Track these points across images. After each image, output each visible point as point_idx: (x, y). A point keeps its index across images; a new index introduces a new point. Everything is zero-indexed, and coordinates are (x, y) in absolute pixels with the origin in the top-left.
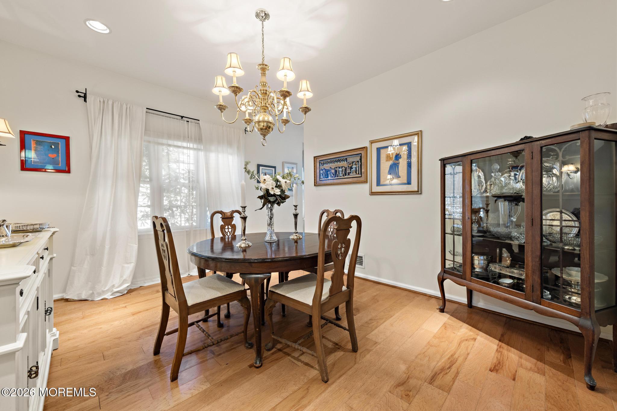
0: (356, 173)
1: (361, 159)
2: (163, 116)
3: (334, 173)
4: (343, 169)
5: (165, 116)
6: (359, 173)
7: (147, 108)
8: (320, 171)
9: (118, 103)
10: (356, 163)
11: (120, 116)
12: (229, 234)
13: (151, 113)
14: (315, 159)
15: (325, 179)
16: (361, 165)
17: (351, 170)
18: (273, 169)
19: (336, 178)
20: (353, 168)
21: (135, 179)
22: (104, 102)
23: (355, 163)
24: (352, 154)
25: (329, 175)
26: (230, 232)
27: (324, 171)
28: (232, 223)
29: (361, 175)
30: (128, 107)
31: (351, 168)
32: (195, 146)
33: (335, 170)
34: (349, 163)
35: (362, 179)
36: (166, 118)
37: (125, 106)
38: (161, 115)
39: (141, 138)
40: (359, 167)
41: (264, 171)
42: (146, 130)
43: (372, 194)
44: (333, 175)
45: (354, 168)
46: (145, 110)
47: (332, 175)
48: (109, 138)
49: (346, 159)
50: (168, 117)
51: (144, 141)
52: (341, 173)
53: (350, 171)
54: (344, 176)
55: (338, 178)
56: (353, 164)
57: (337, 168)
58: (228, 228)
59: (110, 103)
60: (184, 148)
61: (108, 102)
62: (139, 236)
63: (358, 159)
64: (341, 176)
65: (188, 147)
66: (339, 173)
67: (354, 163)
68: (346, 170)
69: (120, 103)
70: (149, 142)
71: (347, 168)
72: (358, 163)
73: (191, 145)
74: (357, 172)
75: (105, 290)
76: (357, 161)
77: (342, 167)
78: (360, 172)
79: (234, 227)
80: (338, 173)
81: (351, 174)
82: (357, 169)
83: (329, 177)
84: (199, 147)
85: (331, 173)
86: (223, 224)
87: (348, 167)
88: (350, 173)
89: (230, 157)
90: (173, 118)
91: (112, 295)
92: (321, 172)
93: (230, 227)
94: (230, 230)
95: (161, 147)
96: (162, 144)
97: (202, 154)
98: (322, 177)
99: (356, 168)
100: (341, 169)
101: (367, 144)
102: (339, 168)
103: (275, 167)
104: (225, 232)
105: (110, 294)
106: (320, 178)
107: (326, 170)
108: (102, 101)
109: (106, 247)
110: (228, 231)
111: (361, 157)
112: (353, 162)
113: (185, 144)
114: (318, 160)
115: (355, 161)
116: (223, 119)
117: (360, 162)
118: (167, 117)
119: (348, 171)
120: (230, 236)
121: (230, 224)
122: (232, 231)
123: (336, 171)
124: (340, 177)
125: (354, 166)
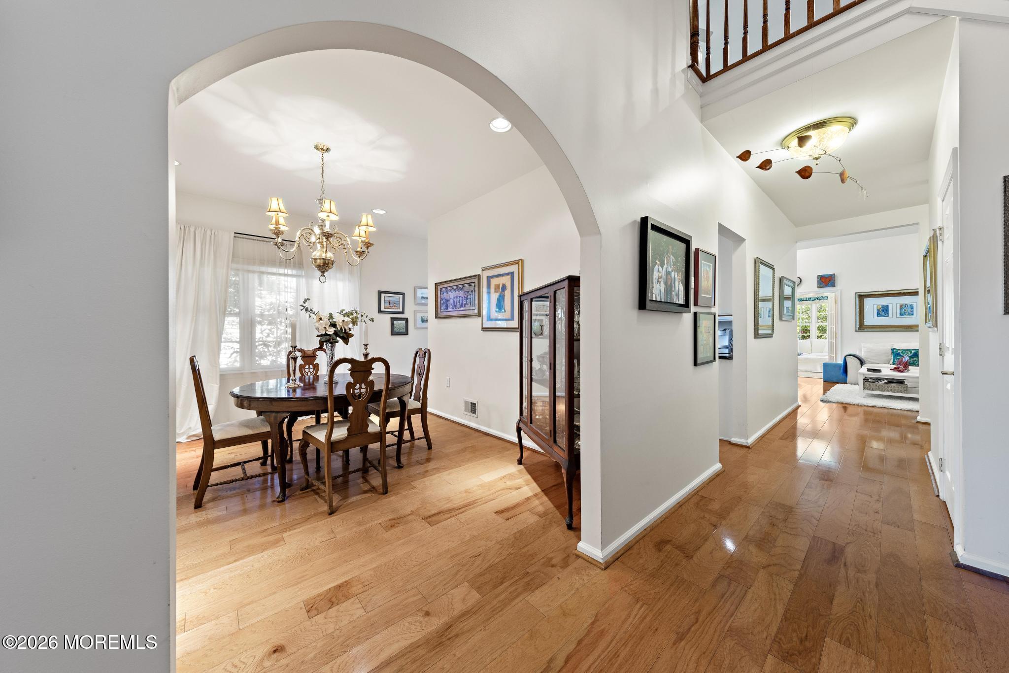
0: (471, 304)
1: (474, 289)
2: (255, 240)
3: (452, 304)
4: (460, 299)
5: (257, 240)
6: (473, 305)
7: (235, 233)
8: (440, 301)
9: (201, 229)
11: (203, 243)
12: (309, 374)
13: (241, 238)
14: (437, 286)
15: (445, 310)
16: (475, 296)
17: (466, 301)
18: (401, 296)
19: (454, 309)
21: (218, 312)
22: (185, 229)
23: (470, 293)
24: (468, 282)
25: (449, 306)
26: (311, 373)
27: (444, 300)
28: (315, 363)
29: (475, 307)
30: (213, 233)
31: (467, 298)
32: (294, 272)
33: (454, 300)
34: (465, 293)
35: (476, 312)
36: (258, 242)
37: (208, 233)
38: (252, 239)
39: (228, 266)
40: (473, 297)
41: (387, 299)
42: (233, 256)
43: (484, 329)
45: (469, 299)
46: (233, 234)
47: (451, 306)
48: (190, 268)
49: (463, 287)
50: (261, 241)
51: (231, 269)
52: (458, 303)
54: (460, 308)
55: (456, 309)
56: (468, 294)
57: (455, 297)
58: (309, 368)
59: (192, 229)
60: (280, 275)
61: (189, 229)
62: (221, 375)
63: (472, 288)
65: (286, 273)
68: (462, 300)
69: (203, 230)
70: (238, 270)
73: (290, 272)
75: (181, 432)
77: (459, 297)
79: (317, 367)
80: (456, 304)
81: (467, 306)
83: (449, 308)
84: (299, 272)
85: (450, 303)
86: (303, 363)
87: (464, 297)
88: (466, 304)
89: (340, 284)
90: (266, 241)
91: (187, 438)
92: (442, 302)
93: (311, 366)
94: (311, 370)
95: (251, 275)
96: (254, 272)
97: (303, 281)
98: (442, 308)
99: (471, 299)
100: (458, 300)
101: (479, 272)
102: (457, 297)
103: (403, 294)
104: (305, 371)
105: (185, 437)
106: (440, 310)
107: (446, 299)
108: (183, 228)
109: (183, 386)
110: (309, 371)
111: (475, 285)
112: (468, 292)
113: (281, 271)
114: (439, 287)
115: (470, 290)
116: (281, 255)
117: (474, 292)
118: (259, 240)
119: (464, 302)
120: (311, 377)
121: (311, 363)
122: (314, 370)
123: (454, 302)
124: (458, 309)
125: (469, 297)
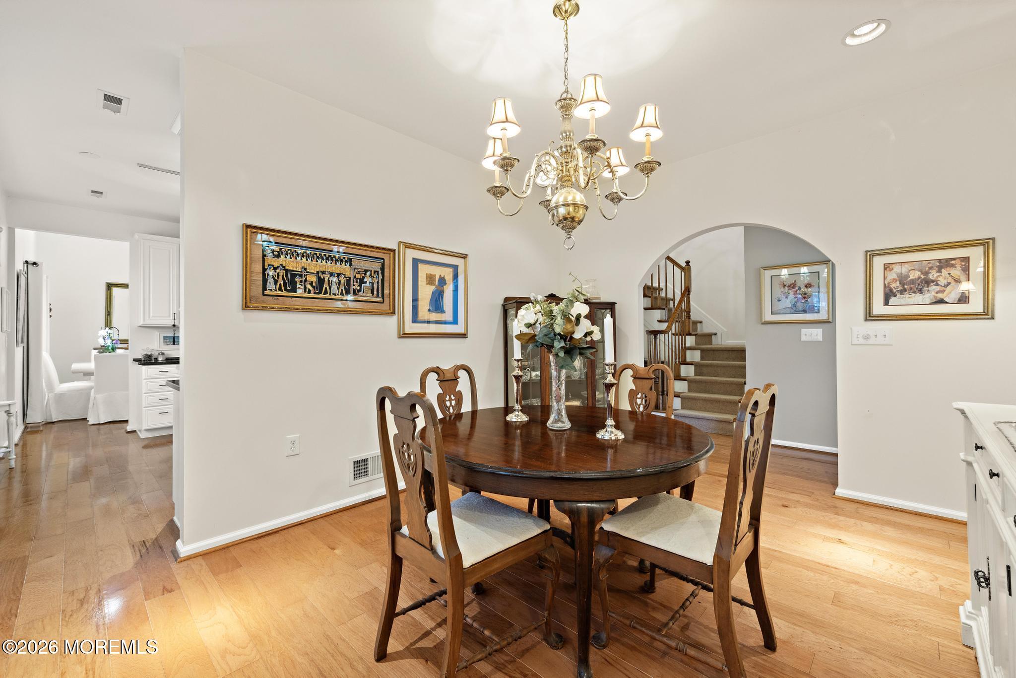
0: (372, 293)
1: (383, 269)
3: (314, 284)
4: (340, 279)
6: (378, 295)
8: (264, 270)
10: (373, 273)
14: (249, 233)
15: (285, 293)
16: (383, 280)
17: (360, 286)
19: (321, 296)
20: (366, 282)
23: (371, 274)
24: (364, 253)
25: (298, 285)
29: (383, 298)
31: (362, 282)
33: (319, 278)
34: (356, 270)
35: (385, 307)
40: (378, 282)
43: (405, 336)
44: (311, 288)
45: (368, 283)
47: (309, 287)
49: (350, 260)
52: (334, 287)
53: (358, 288)
54: (342, 294)
55: (327, 296)
56: (365, 274)
57: (323, 273)
63: (376, 266)
64: (335, 294)
66: (330, 288)
67: (368, 273)
68: (348, 281)
71: (352, 279)
72: (378, 274)
74: (375, 293)
76: (375, 272)
77: (339, 275)
78: (380, 294)
80: (326, 286)
81: (360, 294)
82: (375, 286)
83: (299, 291)
85: (306, 281)
87: (355, 277)
88: (360, 291)
99: (373, 284)
100: (335, 279)
101: (394, 245)
102: (331, 274)
106: (264, 288)
107: (287, 271)
111: (383, 264)
112: (366, 271)
115: (371, 269)
117: (380, 275)
119: (354, 286)
123: (321, 281)
124: (333, 296)
125: (368, 279)
